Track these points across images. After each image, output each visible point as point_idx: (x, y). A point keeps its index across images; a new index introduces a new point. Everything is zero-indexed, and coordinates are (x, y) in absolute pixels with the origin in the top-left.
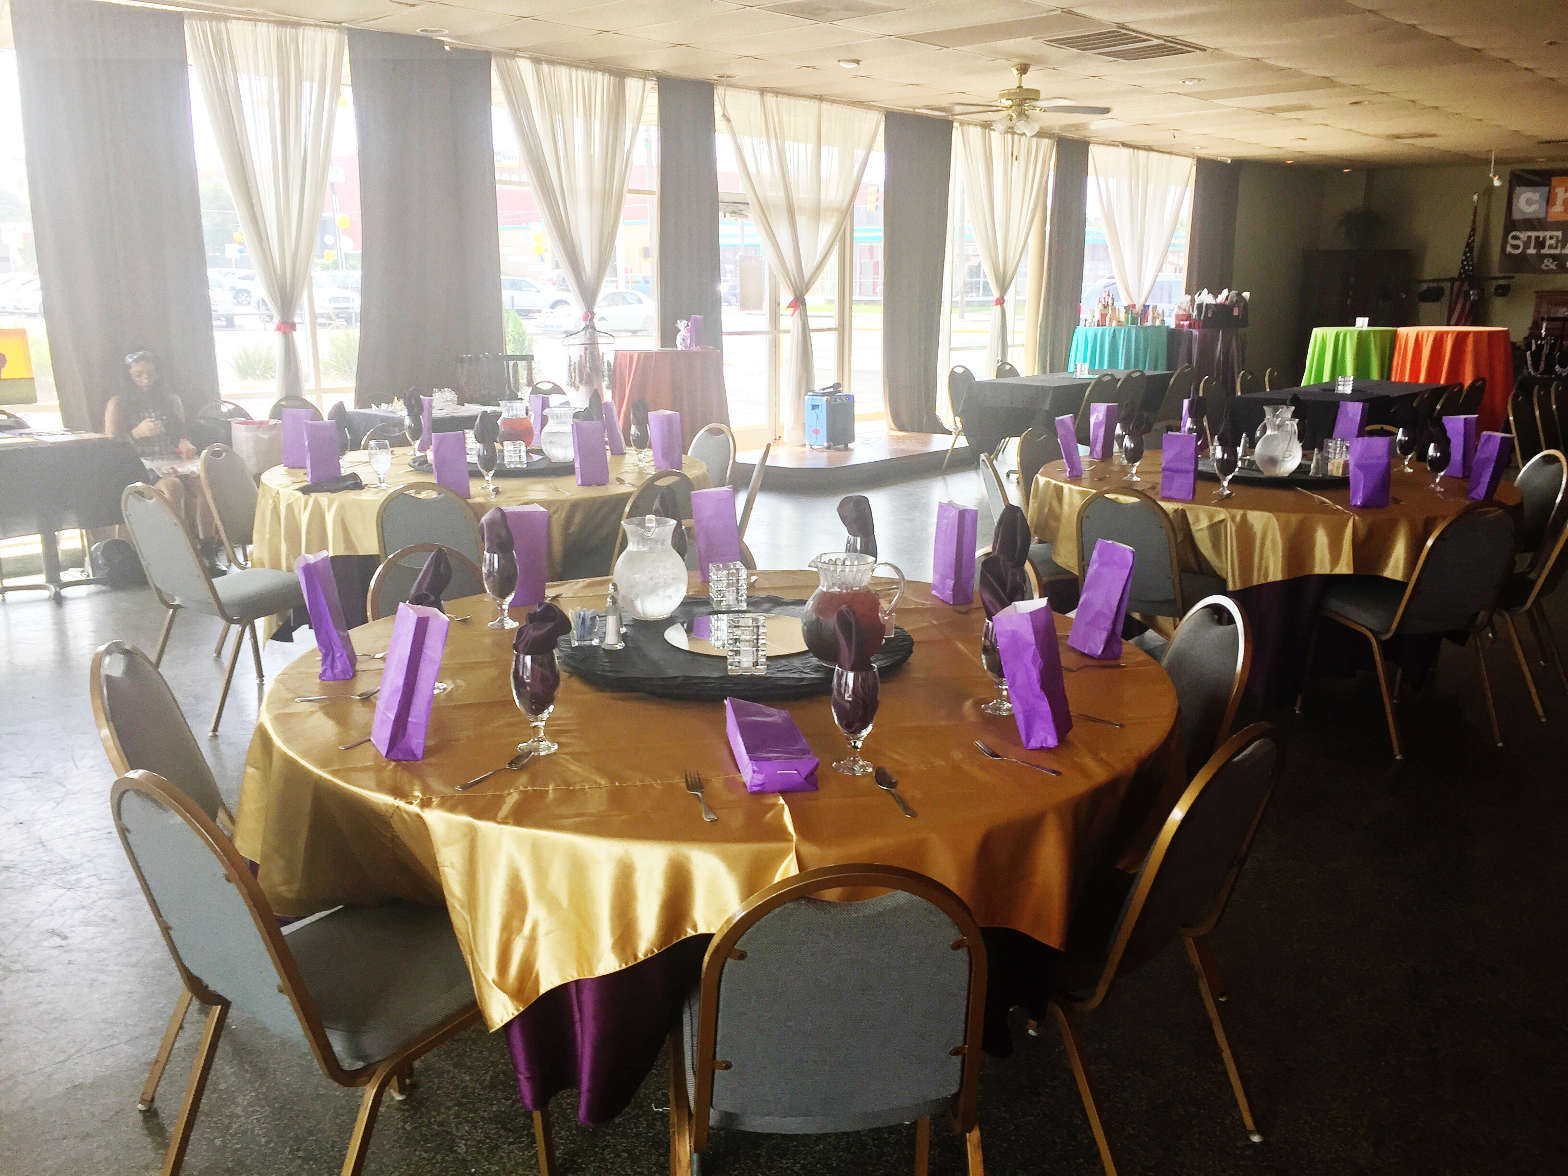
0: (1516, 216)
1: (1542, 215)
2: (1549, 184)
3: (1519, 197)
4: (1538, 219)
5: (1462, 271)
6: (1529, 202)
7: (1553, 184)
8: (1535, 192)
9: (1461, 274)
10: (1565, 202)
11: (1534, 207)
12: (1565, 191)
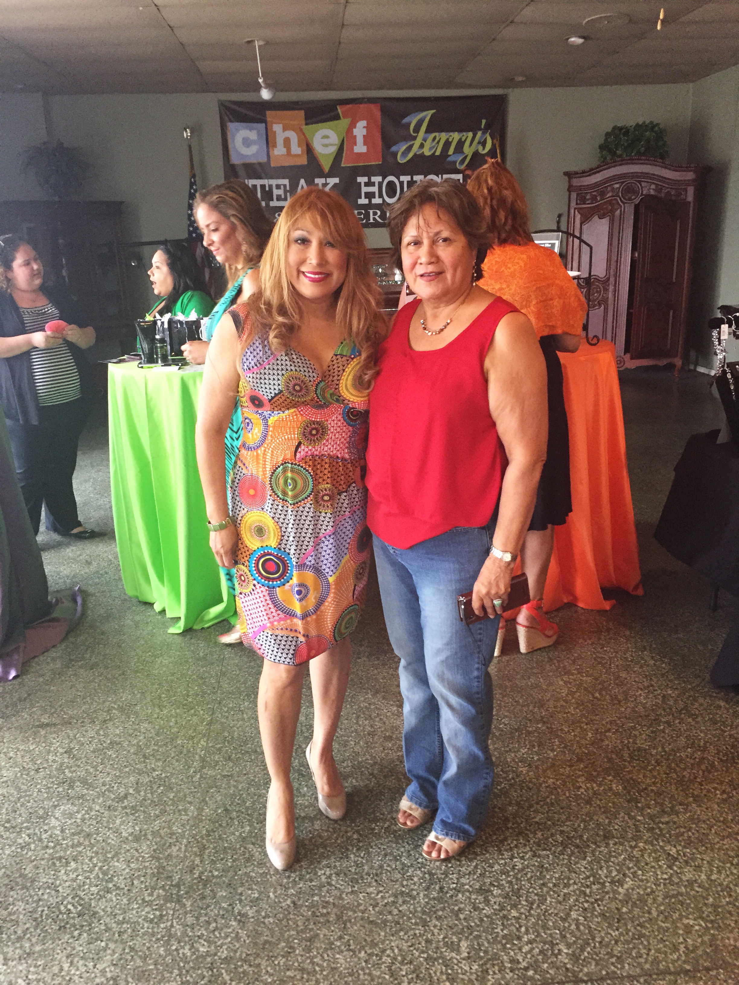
0: (235, 160)
1: (264, 160)
2: (264, 121)
3: (234, 136)
4: (260, 164)
5: (191, 228)
6: (247, 142)
7: (269, 119)
8: (251, 129)
9: (190, 233)
10: (287, 142)
11: (254, 149)
12: (285, 129)
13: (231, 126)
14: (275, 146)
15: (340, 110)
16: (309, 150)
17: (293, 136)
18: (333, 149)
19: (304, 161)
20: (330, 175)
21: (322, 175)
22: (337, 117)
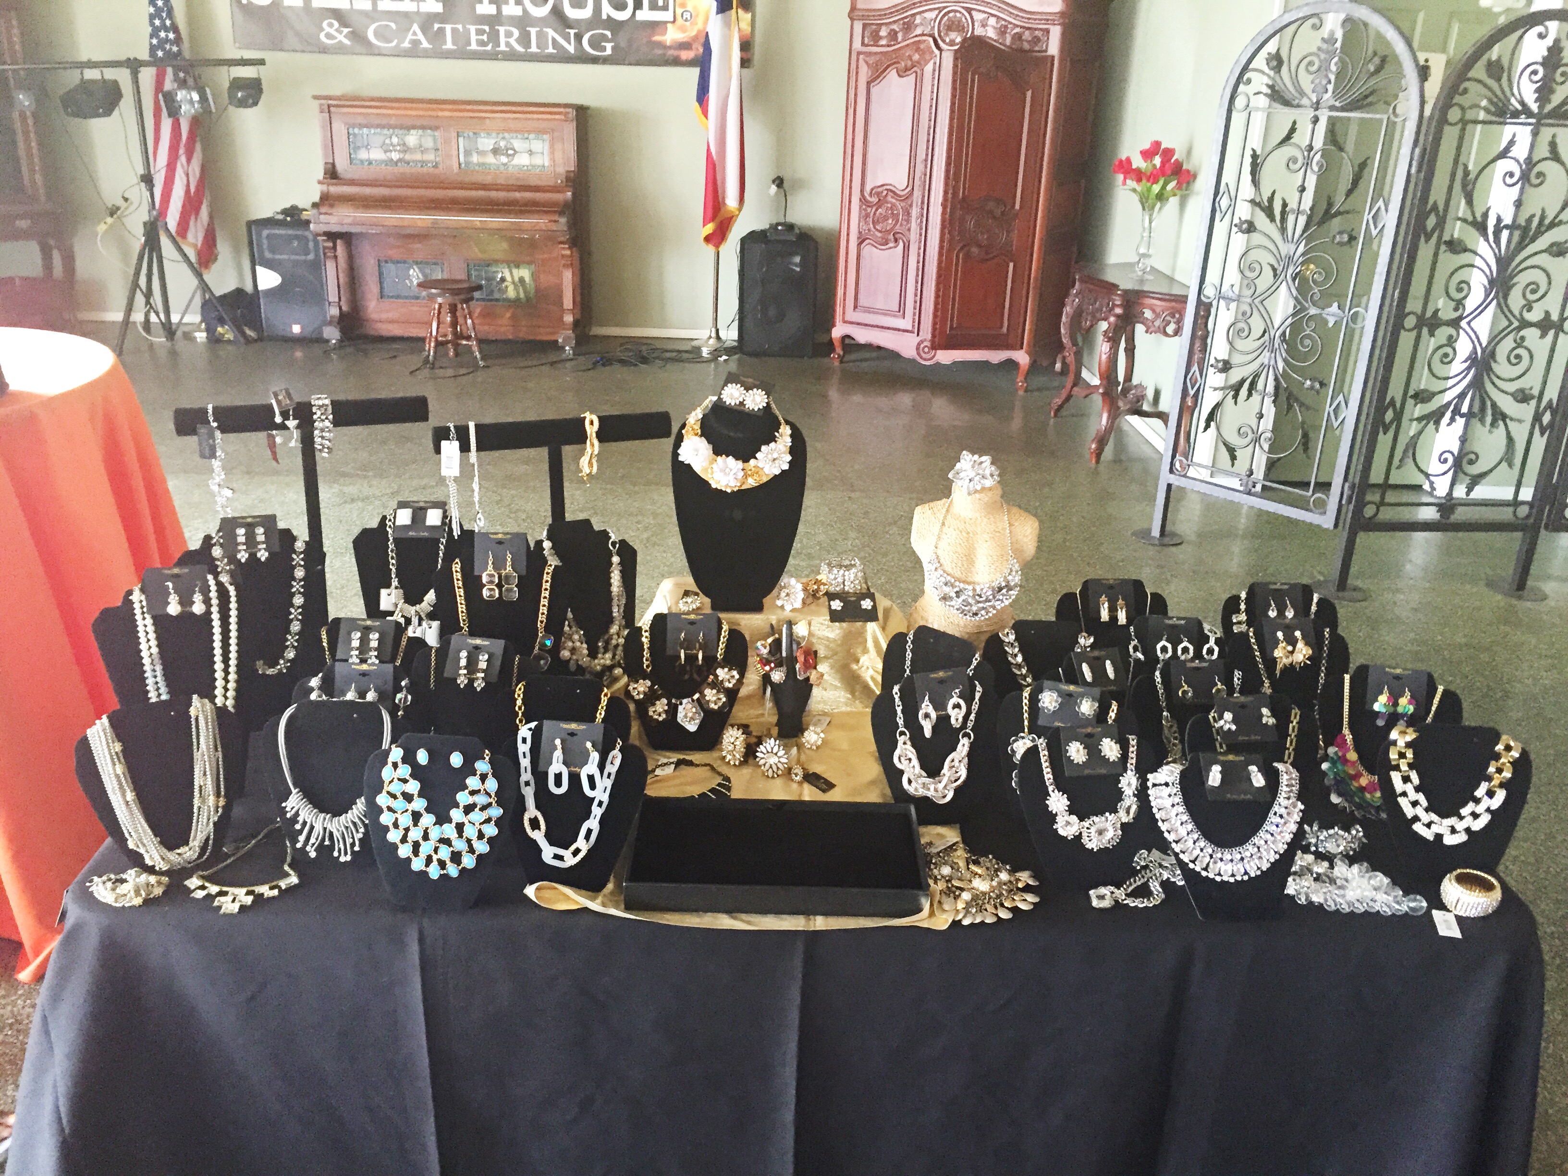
5: (155, 41)
9: (153, 49)
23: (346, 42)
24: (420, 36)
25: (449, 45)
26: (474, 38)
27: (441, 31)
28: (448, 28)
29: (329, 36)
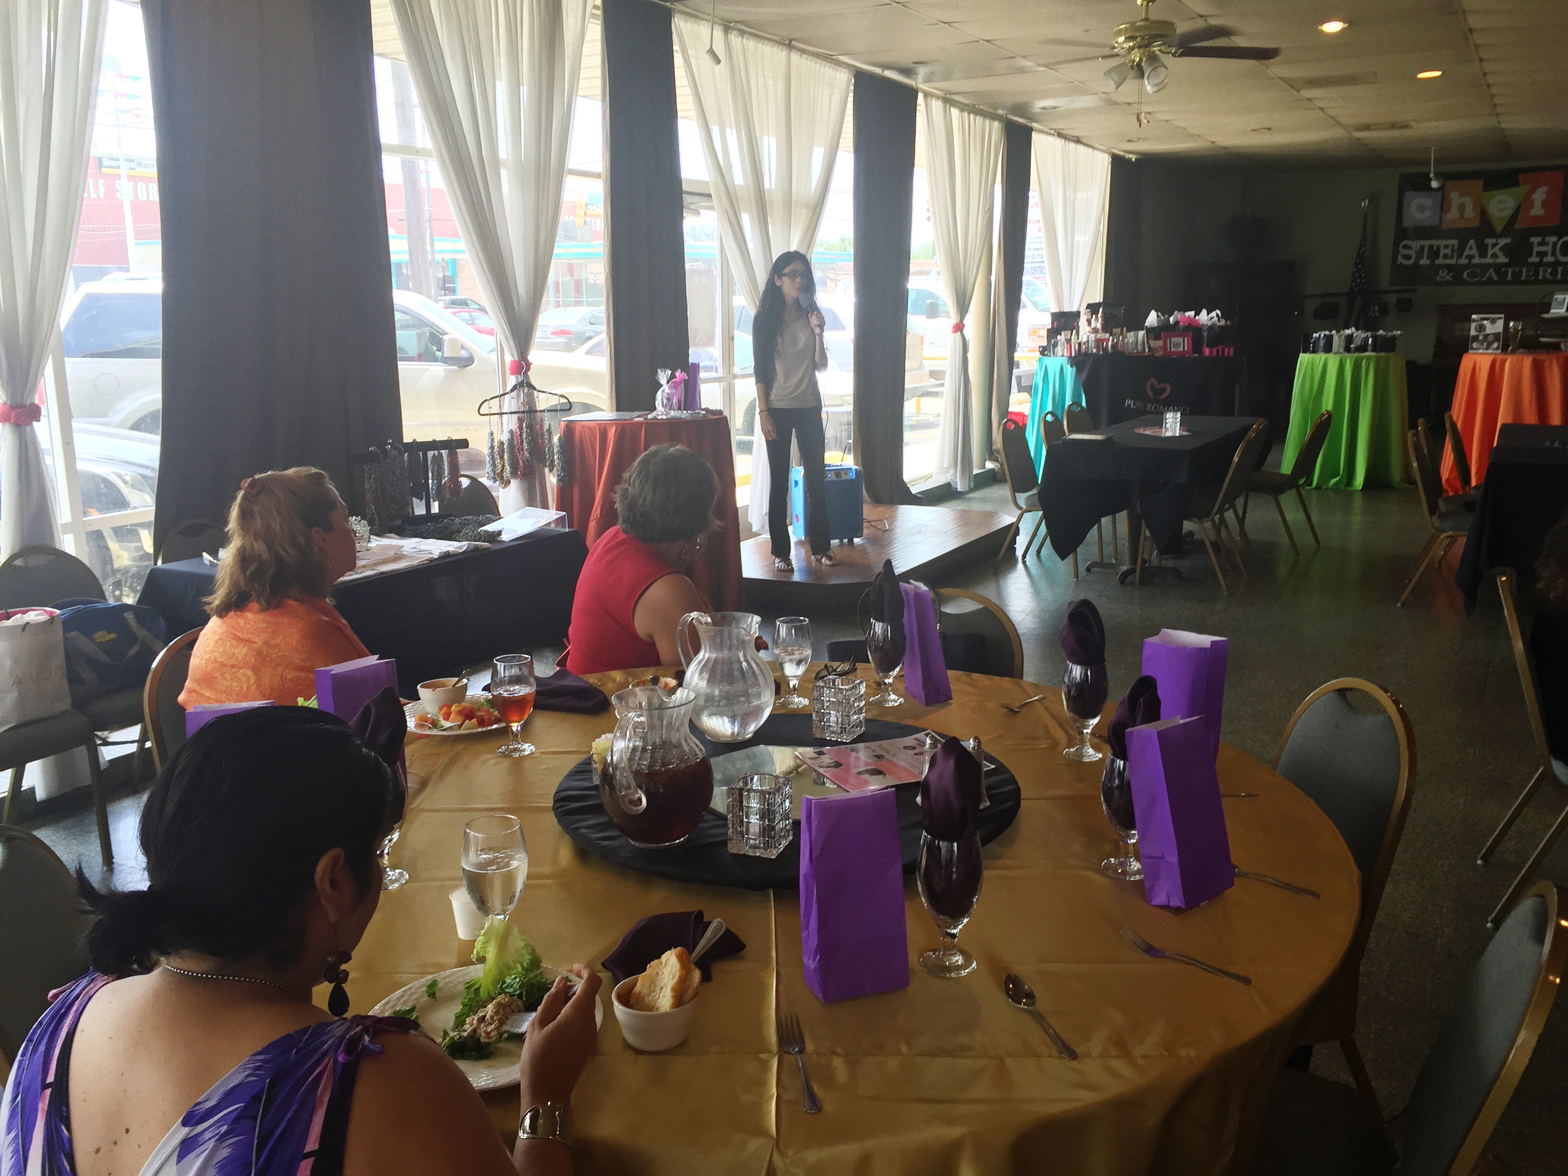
3: (1409, 204)
4: (1431, 227)
7: (1446, 188)
8: (1427, 197)
10: (1462, 208)
11: (1427, 214)
12: (1461, 196)
13: (1408, 195)
14: (1449, 211)
15: (1521, 178)
16: (1483, 213)
17: (1468, 202)
18: (1508, 213)
19: (1476, 223)
20: (1502, 235)
21: (1493, 234)
22: (1517, 184)
23: (1451, 279)
24: (1494, 275)
25: (1509, 278)
26: (1524, 274)
27: (1507, 272)
28: (1510, 271)
29: (1442, 277)
